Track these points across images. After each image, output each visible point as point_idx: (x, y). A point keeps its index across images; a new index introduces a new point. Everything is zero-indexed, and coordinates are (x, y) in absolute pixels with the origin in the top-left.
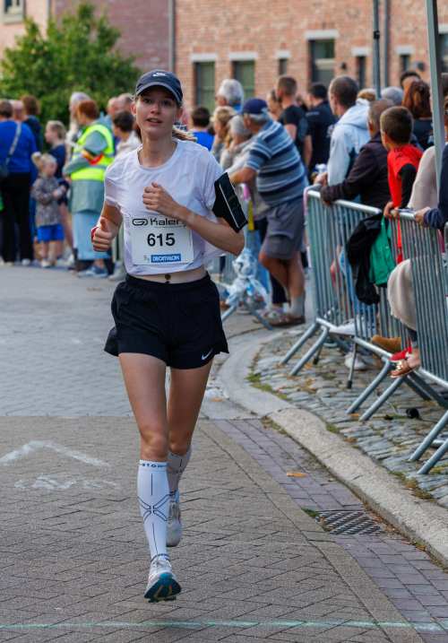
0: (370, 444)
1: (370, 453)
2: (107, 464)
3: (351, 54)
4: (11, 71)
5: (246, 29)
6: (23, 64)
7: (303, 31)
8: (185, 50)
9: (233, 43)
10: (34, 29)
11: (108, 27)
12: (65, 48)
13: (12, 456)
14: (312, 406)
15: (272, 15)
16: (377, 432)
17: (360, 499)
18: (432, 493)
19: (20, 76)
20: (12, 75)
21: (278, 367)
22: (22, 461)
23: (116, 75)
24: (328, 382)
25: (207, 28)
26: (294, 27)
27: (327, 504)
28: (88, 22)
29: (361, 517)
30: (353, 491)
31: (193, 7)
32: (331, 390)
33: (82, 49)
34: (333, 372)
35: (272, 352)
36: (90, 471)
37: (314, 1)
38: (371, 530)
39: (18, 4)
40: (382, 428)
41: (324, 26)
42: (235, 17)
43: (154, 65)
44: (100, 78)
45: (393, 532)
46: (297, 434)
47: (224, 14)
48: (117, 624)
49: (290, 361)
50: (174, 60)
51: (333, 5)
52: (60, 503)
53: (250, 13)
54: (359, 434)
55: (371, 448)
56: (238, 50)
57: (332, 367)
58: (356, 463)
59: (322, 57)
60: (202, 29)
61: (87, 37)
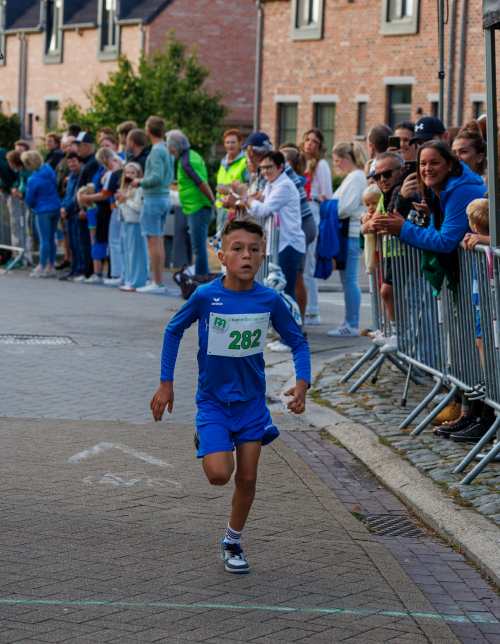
0: (419, 456)
1: (417, 465)
2: (172, 466)
3: (427, 100)
4: (104, 105)
5: (329, 73)
6: (115, 99)
7: (382, 76)
8: (270, 91)
9: (315, 86)
10: (126, 66)
11: (197, 66)
12: (155, 85)
13: (83, 455)
14: (367, 421)
15: (353, 60)
16: (426, 446)
17: (405, 505)
18: (472, 501)
19: (112, 110)
20: (104, 109)
21: (338, 385)
22: (91, 459)
23: (203, 112)
24: (384, 400)
25: (291, 71)
26: (375, 73)
27: (374, 509)
28: (178, 60)
29: (404, 522)
30: (399, 499)
31: (279, 51)
32: (387, 407)
33: (171, 86)
34: (390, 391)
35: (334, 371)
36: (154, 471)
37: (394, 48)
38: (413, 533)
39: (114, 43)
40: (431, 443)
41: (402, 73)
42: (319, 61)
43: (241, 106)
44: (188, 114)
45: (433, 536)
46: (350, 445)
47: (308, 58)
48: (168, 605)
49: (350, 380)
50: (260, 100)
51: (411, 53)
52: (124, 498)
53: (332, 58)
54: (408, 447)
55: (419, 460)
56: (320, 93)
57: (389, 386)
58: (404, 473)
59: (399, 102)
60: (287, 72)
61: (176, 76)
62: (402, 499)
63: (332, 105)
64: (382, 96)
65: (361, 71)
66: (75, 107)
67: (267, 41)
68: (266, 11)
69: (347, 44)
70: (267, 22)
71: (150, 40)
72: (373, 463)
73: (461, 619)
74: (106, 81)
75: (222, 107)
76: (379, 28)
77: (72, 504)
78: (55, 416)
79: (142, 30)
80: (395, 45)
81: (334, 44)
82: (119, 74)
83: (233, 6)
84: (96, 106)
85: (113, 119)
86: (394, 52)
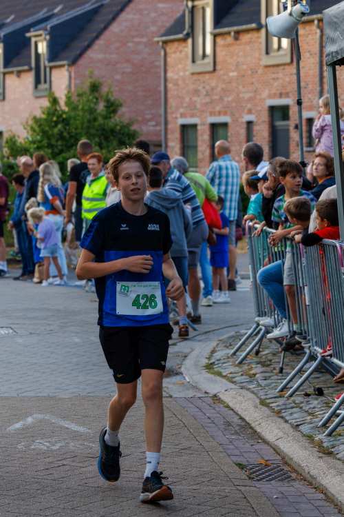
0: (291, 414)
1: (290, 421)
2: (90, 431)
5: (221, 99)
6: (47, 128)
7: (264, 99)
8: (174, 116)
9: (211, 110)
10: (55, 101)
11: (112, 99)
12: (78, 116)
13: (18, 425)
14: (251, 387)
15: (240, 87)
16: (298, 406)
17: (280, 455)
18: (333, 450)
19: (45, 138)
20: (39, 138)
21: (228, 358)
22: (25, 429)
23: (119, 136)
24: (264, 369)
25: (191, 99)
26: (258, 97)
27: (254, 459)
28: (96, 95)
29: (278, 469)
30: (275, 450)
31: (180, 82)
32: (267, 375)
33: (92, 116)
34: (270, 361)
35: (225, 346)
36: (76, 436)
37: (274, 76)
38: (285, 478)
39: (45, 82)
40: (302, 403)
41: (281, 95)
42: (213, 89)
43: (152, 128)
44: (107, 139)
45: (302, 479)
46: (237, 408)
47: (204, 88)
49: (238, 353)
50: (166, 123)
51: (287, 79)
52: (50, 460)
53: (224, 86)
54: (283, 407)
55: (291, 417)
56: (215, 115)
57: (270, 357)
58: (280, 429)
59: (279, 120)
60: (187, 99)
61: (96, 107)
62: (277, 451)
63: (225, 125)
64: (265, 116)
65: (247, 96)
66: (14, 136)
67: (169, 75)
68: (168, 50)
69: (235, 74)
70: (169, 59)
71: (75, 79)
72: (254, 422)
74: (39, 114)
75: (135, 131)
76: (260, 60)
77: (8, 466)
79: (68, 70)
80: (274, 73)
81: (224, 75)
82: (49, 108)
83: (141, 47)
84: (32, 135)
85: (46, 145)
86: (274, 79)
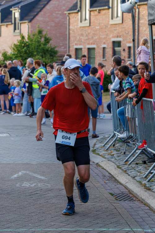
0: (131, 172)
1: (131, 175)
2: (46, 178)
3: (126, 46)
4: (16, 51)
5: (92, 38)
6: (20, 49)
7: (111, 38)
8: (72, 44)
9: (88, 42)
10: (23, 37)
11: (47, 37)
12: (33, 44)
13: (16, 176)
14: (113, 160)
15: (101, 33)
16: (133, 168)
17: (127, 189)
18: (151, 188)
19: (19, 53)
20: (16, 53)
21: (102, 147)
22: (18, 177)
23: (50, 53)
24: (117, 152)
25: (79, 38)
26: (108, 37)
27: (117, 191)
28: (41, 35)
29: (128, 196)
30: (125, 187)
31: (75, 30)
32: (118, 155)
33: (39, 44)
34: (120, 149)
35: (100, 143)
36: (41, 181)
37: (114, 29)
38: (131, 199)
39: (18, 29)
40: (135, 167)
41: (117, 37)
42: (89, 34)
43: (62, 49)
44: (45, 54)
45: (138, 200)
46: (107, 169)
47: (85, 33)
48: (49, 229)
49: (106, 146)
50: (69, 48)
51: (120, 30)
52: (31, 191)
53: (93, 32)
54: (127, 169)
55: (131, 173)
56: (90, 44)
57: (119, 147)
58: (126, 178)
59: (117, 47)
60: (78, 38)
61: (40, 40)
62: (126, 188)
63: (94, 49)
64: (111, 45)
65: (103, 37)
66: (6, 52)
67: (71, 27)
68: (70, 17)
69: (98, 27)
70: (71, 21)
71: (31, 28)
72: (115, 175)
73: (150, 231)
74: (16, 43)
75: (56, 51)
76: (109, 22)
77: (13, 194)
78: (5, 162)
79: (28, 24)
80: (114, 27)
81: (94, 28)
82: (21, 41)
83: (58, 15)
84: (13, 52)
85: (19, 56)
86: (114, 30)
